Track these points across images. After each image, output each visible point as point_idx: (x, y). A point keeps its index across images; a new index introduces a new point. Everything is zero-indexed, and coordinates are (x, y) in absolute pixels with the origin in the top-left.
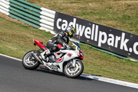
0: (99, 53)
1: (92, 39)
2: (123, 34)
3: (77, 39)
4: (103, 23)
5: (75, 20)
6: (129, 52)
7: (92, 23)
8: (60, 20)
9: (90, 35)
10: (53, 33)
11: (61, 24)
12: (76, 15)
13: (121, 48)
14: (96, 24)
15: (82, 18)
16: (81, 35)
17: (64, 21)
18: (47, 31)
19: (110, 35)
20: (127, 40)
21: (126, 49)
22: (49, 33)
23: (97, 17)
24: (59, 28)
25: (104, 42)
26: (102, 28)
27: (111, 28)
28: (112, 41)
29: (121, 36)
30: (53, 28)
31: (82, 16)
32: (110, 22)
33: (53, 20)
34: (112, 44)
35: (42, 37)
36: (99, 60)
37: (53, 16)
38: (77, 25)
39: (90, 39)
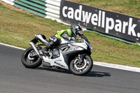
0: (107, 39)
1: (99, 25)
2: (131, 20)
3: (84, 26)
4: (110, 9)
5: (81, 7)
6: (137, 37)
7: (98, 10)
8: (65, 8)
9: (97, 22)
10: (59, 21)
11: (67, 11)
12: (81, 2)
13: (129, 33)
14: (102, 11)
15: (88, 5)
16: (88, 22)
17: (70, 9)
18: (53, 19)
19: (117, 21)
21: (134, 34)
22: (55, 21)
23: (104, 3)
24: (65, 16)
26: (108, 14)
27: (118, 14)
28: (119, 27)
29: (128, 21)
30: (59, 17)
31: (88, 2)
32: (117, 8)
33: (59, 8)
35: (48, 26)
36: (107, 46)
37: (59, 5)
38: (84, 12)
39: (97, 26)
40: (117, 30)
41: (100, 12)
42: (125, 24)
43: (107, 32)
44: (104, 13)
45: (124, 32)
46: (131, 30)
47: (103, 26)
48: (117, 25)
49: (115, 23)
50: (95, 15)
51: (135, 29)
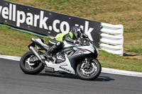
0: (18, 33)
1: (10, 19)
4: (21, 2)
6: (49, 30)
7: (9, 3)
9: (8, 16)
13: (41, 27)
14: (13, 4)
19: (28, 14)
20: (46, 18)
25: (23, 21)
26: (19, 8)
27: (29, 7)
28: (31, 20)
34: (31, 23)
36: (18, 40)
39: (8, 20)
40: (28, 23)
41: (11, 5)
42: (37, 17)
43: (18, 25)
44: (14, 6)
45: (35, 25)
46: (43, 23)
47: (14, 20)
48: (28, 19)
49: (27, 17)
50: (6, 8)
51: (46, 22)
